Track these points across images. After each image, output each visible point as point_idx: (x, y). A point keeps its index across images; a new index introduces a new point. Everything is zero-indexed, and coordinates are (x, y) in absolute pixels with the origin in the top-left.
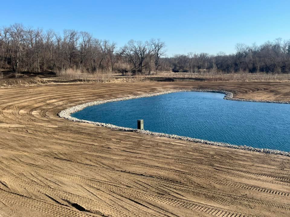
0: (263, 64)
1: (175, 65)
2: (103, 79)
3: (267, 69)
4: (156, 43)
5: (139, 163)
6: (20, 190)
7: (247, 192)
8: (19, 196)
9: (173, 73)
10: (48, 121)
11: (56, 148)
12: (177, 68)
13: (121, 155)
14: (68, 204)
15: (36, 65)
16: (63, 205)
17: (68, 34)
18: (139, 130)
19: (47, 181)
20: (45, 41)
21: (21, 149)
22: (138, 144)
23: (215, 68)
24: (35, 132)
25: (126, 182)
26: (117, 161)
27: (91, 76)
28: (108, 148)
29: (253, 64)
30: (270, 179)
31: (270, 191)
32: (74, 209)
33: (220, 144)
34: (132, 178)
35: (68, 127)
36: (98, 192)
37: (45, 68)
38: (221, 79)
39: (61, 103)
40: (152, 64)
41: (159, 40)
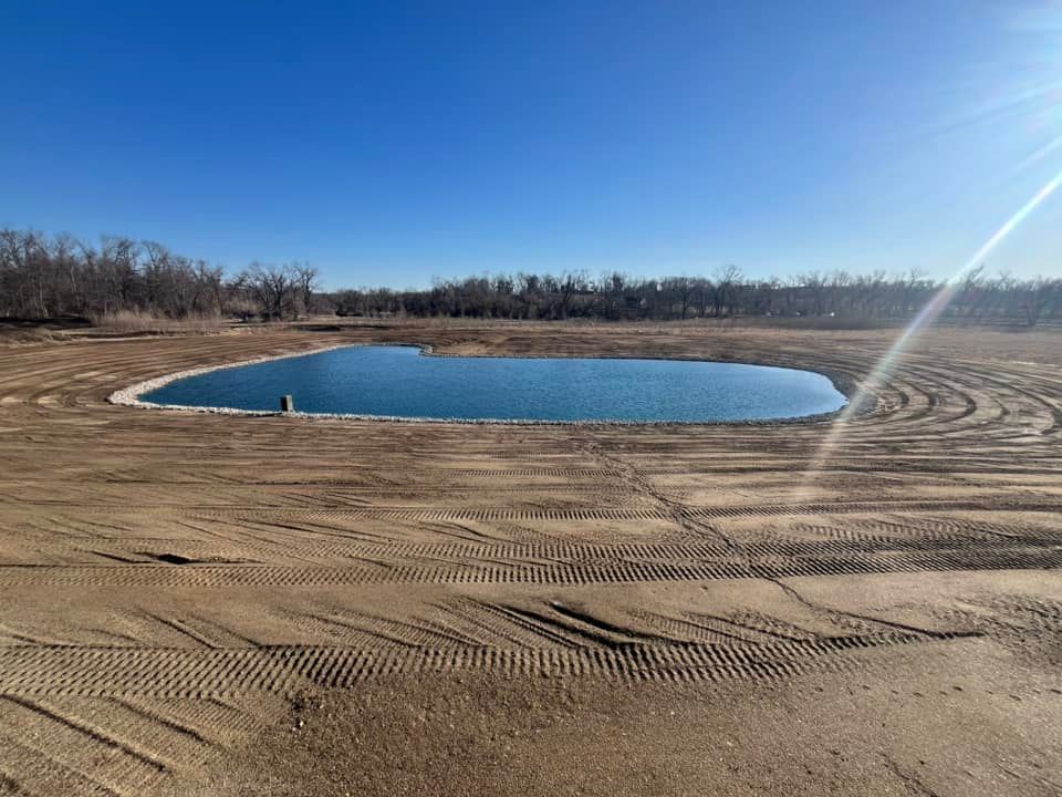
0: (468, 305)
1: (341, 306)
2: (203, 329)
3: (474, 312)
4: (304, 269)
5: (289, 466)
6: (24, 557)
7: (458, 480)
8: (23, 569)
9: (338, 318)
10: (83, 415)
11: (110, 464)
12: (345, 310)
13: (255, 458)
14: (149, 559)
15: (36, 303)
16: (138, 562)
17: (112, 243)
18: (284, 413)
19: (94, 527)
20: (53, 256)
21: (16, 475)
22: (287, 434)
23: (402, 312)
24: (51, 438)
25: (269, 499)
26: (248, 468)
27: (178, 324)
28: (228, 448)
29: (456, 306)
30: (487, 456)
31: (486, 472)
32: (165, 564)
33: (419, 420)
34: (277, 491)
35: (133, 421)
36: (213, 526)
37: (61, 309)
38: (412, 327)
39: (111, 377)
40: (299, 303)
41: (307, 264)
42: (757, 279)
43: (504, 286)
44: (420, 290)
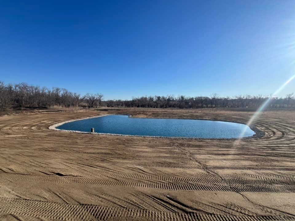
0: (142, 104)
1: (108, 104)
2: (74, 110)
3: (143, 106)
4: (100, 95)
5: (92, 148)
6: (22, 171)
7: (138, 154)
8: (21, 175)
9: (107, 107)
10: (42, 132)
11: (46, 146)
12: (109, 105)
13: (83, 145)
14: (53, 174)
15: (36, 104)
16: (50, 175)
17: (55, 89)
18: (92, 133)
19: (40, 164)
20: (41, 92)
21: (24, 148)
22: (92, 139)
23: (124, 106)
24: (33, 138)
25: (86, 157)
26: (81, 148)
27: (67, 109)
28: (77, 142)
29: (138, 104)
30: (146, 147)
31: (146, 152)
32: (57, 176)
33: (127, 136)
34: (89, 155)
35: (54, 134)
36: (71, 165)
37: (41, 105)
38: (126, 110)
39: (50, 122)
40: (98, 103)
41: (101, 94)
42: (223, 97)
43: (151, 99)
44: (129, 100)
